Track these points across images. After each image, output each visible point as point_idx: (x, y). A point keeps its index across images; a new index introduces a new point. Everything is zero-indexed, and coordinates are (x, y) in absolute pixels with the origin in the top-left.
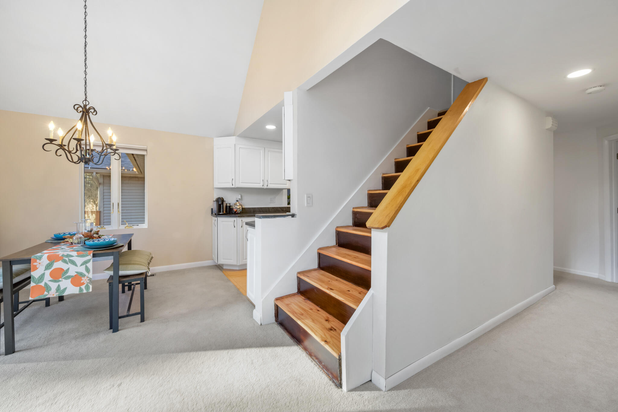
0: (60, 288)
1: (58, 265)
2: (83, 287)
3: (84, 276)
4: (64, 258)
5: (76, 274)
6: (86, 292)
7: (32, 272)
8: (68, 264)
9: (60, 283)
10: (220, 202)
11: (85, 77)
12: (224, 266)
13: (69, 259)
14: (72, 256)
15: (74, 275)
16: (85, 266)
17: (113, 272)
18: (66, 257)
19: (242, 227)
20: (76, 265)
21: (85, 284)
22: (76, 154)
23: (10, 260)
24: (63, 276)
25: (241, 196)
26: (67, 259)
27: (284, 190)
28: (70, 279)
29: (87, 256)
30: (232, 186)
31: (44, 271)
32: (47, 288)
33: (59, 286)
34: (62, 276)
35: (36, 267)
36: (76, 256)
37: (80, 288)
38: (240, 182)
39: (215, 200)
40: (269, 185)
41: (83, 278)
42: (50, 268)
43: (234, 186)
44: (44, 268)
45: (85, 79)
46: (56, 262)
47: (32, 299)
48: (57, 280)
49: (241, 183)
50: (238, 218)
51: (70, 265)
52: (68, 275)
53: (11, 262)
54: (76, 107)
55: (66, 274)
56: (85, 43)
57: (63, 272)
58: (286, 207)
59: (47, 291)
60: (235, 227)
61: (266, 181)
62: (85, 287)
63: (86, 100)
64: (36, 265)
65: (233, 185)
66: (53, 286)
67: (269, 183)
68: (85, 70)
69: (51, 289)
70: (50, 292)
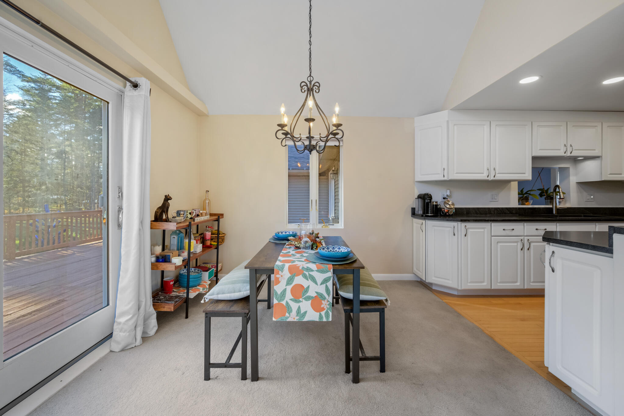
0: (301, 311)
1: (299, 280)
2: (323, 313)
3: (324, 299)
4: (304, 272)
5: (316, 295)
6: (326, 321)
7: (275, 285)
8: (308, 280)
9: (300, 304)
10: (425, 199)
11: (310, 49)
12: (433, 286)
13: (309, 274)
14: (312, 271)
15: (314, 296)
16: (325, 285)
17: (352, 294)
18: (307, 272)
19: (465, 236)
20: (316, 283)
21: (325, 309)
22: (301, 141)
23: (256, 268)
24: (304, 295)
25: (450, 192)
26: (307, 273)
27: (512, 183)
28: (311, 301)
29: (327, 272)
30: (443, 179)
31: (286, 286)
32: (288, 308)
33: (299, 307)
34: (302, 294)
35: (279, 280)
36: (316, 271)
37: (320, 314)
38: (455, 172)
39: (417, 197)
40: (497, 175)
41: (323, 302)
42: (291, 284)
43: (446, 178)
44: (285, 283)
45: (310, 50)
46: (296, 276)
47: (276, 320)
48: (297, 300)
49: (457, 173)
50: (459, 223)
51: (310, 283)
52: (308, 294)
53: (257, 271)
54: (303, 84)
55: (307, 294)
56: (310, 7)
57: (304, 291)
58: (516, 208)
59: (288, 312)
60: (454, 235)
61: (492, 169)
62: (325, 314)
63: (310, 76)
64: (279, 278)
65: (444, 176)
66: (294, 306)
67: (497, 172)
68: (309, 40)
69: (291, 311)
70: (291, 313)
